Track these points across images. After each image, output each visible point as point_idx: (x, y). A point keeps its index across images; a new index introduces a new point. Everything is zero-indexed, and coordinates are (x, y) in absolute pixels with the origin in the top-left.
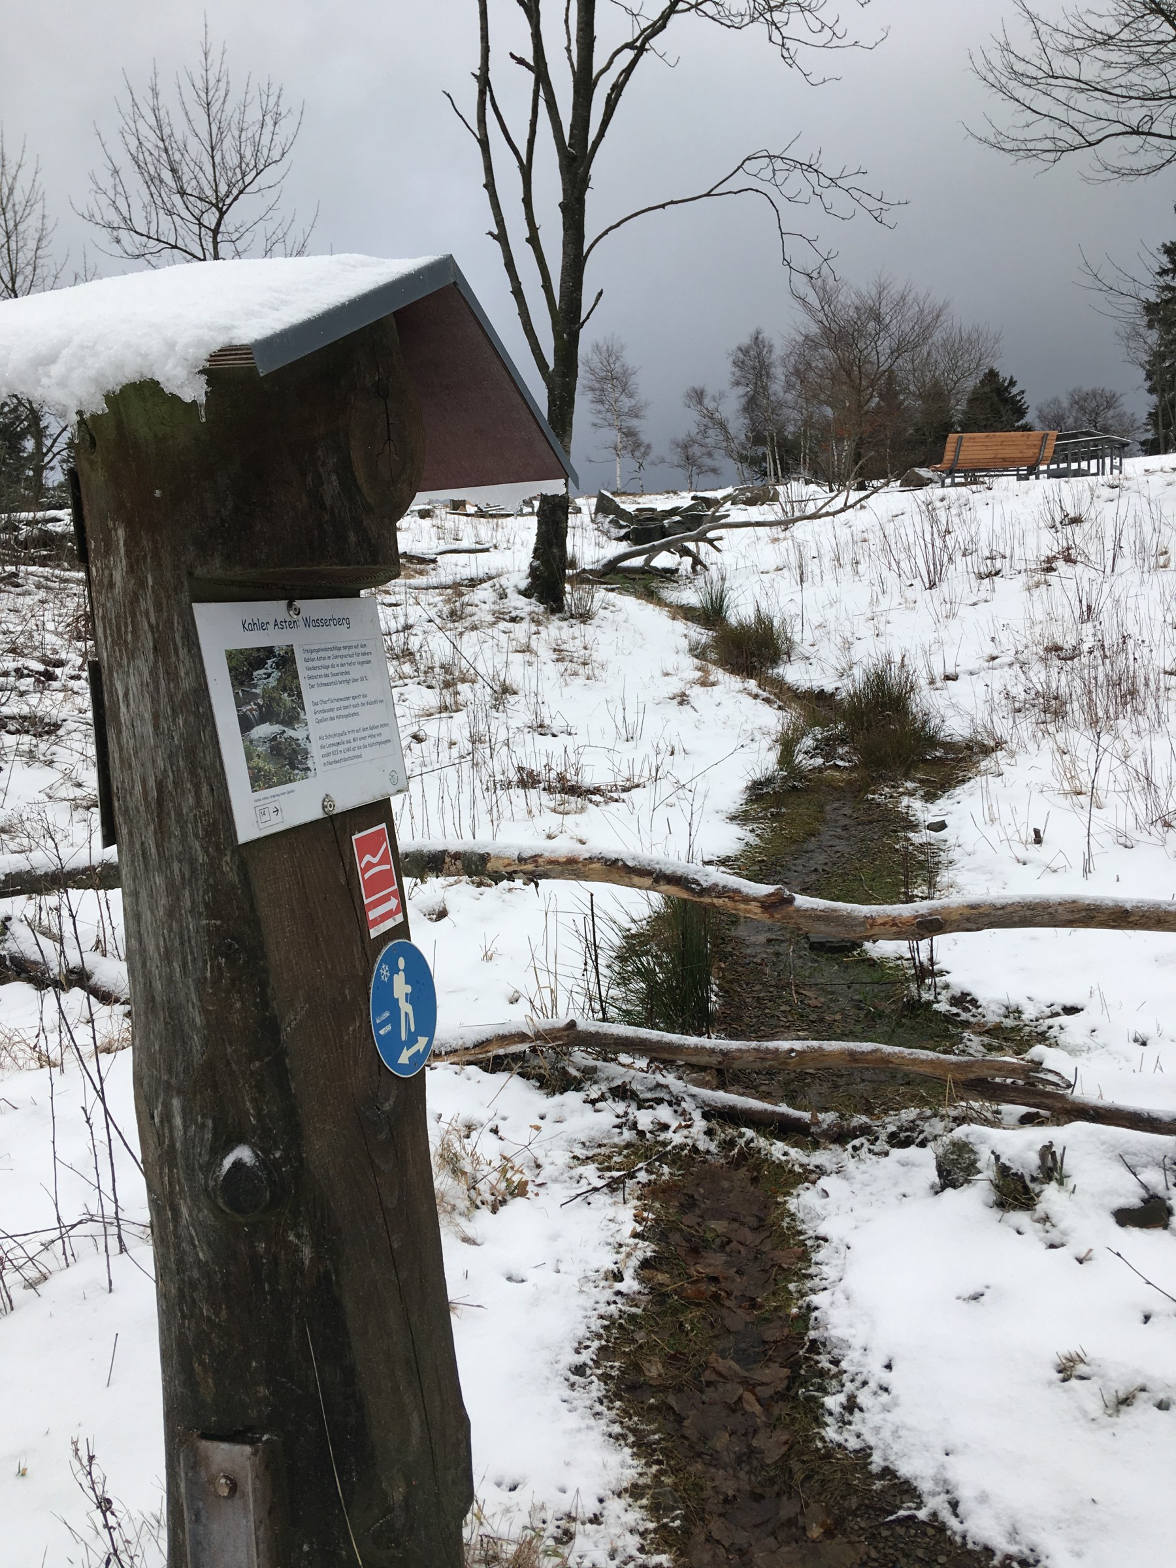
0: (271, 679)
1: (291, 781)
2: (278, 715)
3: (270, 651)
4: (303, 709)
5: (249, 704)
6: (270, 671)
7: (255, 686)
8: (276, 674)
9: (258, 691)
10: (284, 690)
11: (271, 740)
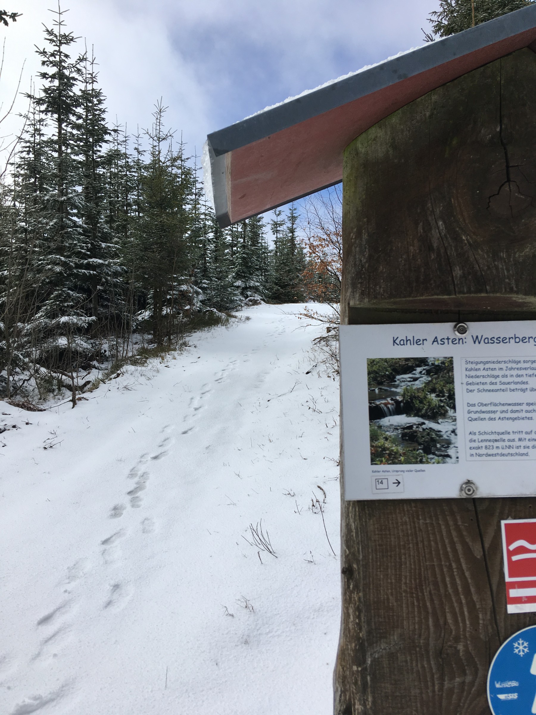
0: (417, 382)
1: (421, 462)
2: (419, 410)
3: (422, 361)
4: (454, 408)
5: (385, 398)
6: (418, 376)
7: (396, 387)
8: (425, 379)
9: (398, 390)
10: (433, 391)
11: (404, 429)
